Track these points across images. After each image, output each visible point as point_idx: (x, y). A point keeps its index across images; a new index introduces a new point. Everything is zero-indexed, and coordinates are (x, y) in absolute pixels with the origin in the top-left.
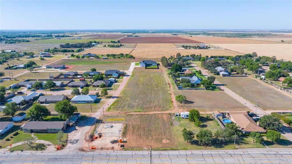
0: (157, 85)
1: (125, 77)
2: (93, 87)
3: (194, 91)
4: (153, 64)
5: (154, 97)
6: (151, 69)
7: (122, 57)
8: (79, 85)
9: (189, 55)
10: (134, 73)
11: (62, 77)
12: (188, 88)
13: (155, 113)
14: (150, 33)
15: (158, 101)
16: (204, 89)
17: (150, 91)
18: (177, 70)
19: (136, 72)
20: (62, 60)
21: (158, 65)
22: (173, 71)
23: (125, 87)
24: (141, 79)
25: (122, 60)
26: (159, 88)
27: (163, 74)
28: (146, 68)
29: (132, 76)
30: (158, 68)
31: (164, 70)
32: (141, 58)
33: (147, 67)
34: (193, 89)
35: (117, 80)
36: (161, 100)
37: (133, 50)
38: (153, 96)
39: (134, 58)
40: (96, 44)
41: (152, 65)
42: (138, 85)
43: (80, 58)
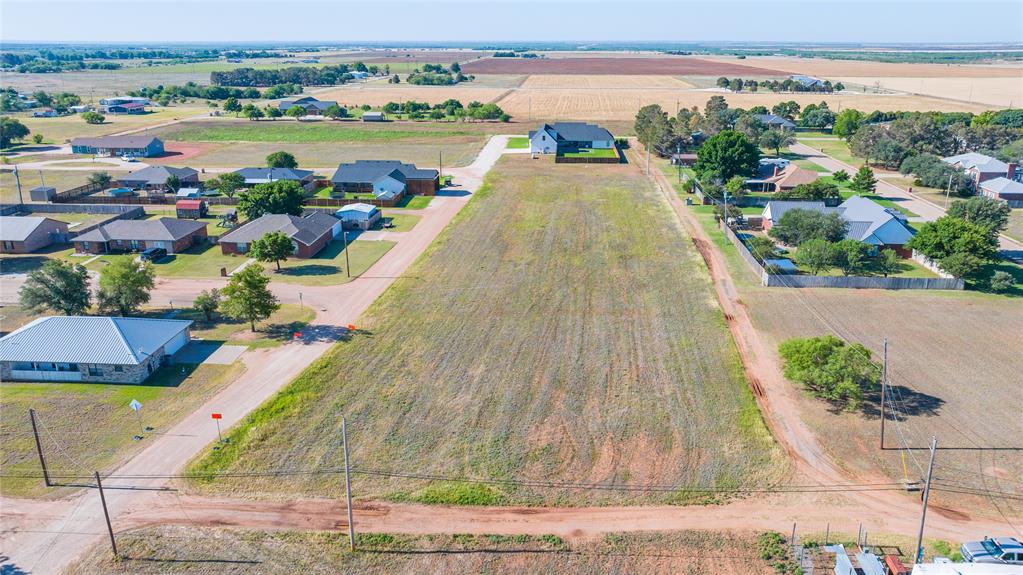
0: (625, 247)
1: (437, 202)
2: (225, 252)
3: (876, 296)
4: (597, 139)
5: (608, 337)
6: (587, 166)
7: (452, 113)
8: (142, 243)
9: (770, 108)
10: (493, 181)
11: (107, 193)
12: (837, 272)
13: (630, 527)
14: (582, 50)
15: (642, 380)
16: (949, 286)
17: (581, 289)
18: (730, 169)
19: (506, 177)
20: (182, 123)
21: (622, 145)
22: (708, 174)
23: (425, 255)
24: (530, 213)
25: (451, 128)
26: (639, 271)
27: (654, 190)
28: (560, 159)
29: (484, 193)
30: (623, 160)
31: (652, 170)
32: (537, 118)
33: (567, 155)
34: (873, 281)
35: (385, 212)
36: (661, 365)
37: (507, 94)
38: (597, 328)
39: (507, 119)
40: (364, 75)
41: (590, 147)
42: (505, 248)
43: (261, 115)
